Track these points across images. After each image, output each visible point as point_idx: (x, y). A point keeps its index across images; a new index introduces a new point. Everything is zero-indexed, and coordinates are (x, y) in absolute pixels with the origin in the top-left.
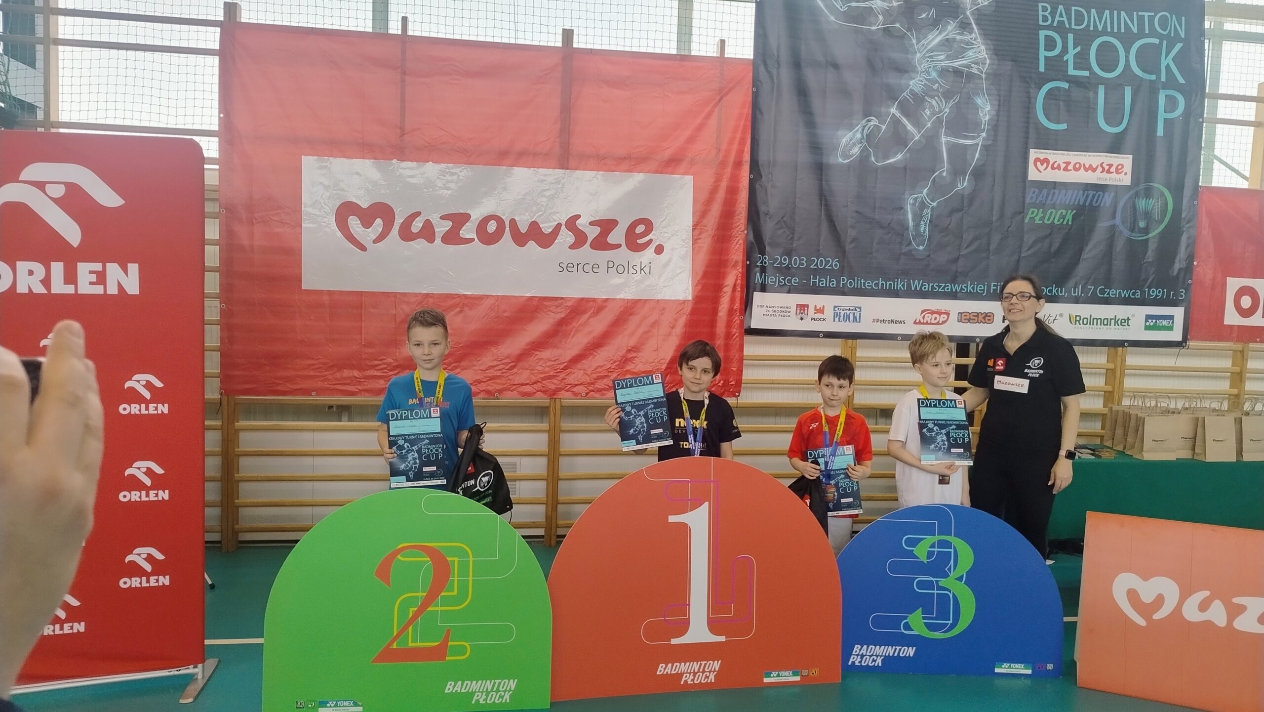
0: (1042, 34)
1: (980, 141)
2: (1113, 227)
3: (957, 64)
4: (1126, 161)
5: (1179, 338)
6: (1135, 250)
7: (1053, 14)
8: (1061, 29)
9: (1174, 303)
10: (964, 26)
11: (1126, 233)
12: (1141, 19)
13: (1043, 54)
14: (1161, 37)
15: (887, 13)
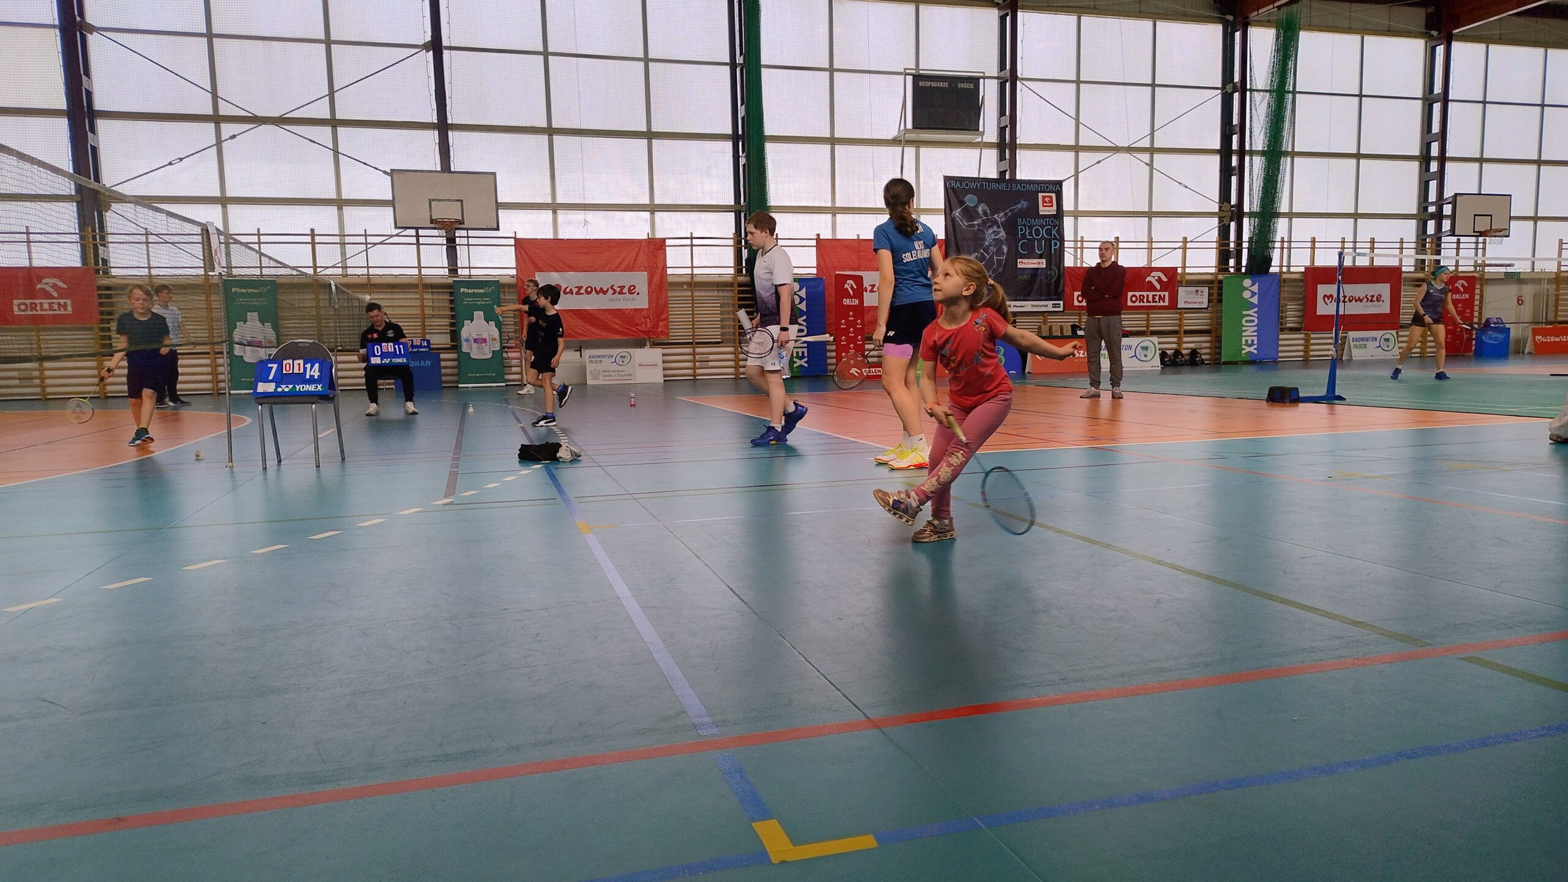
0: (1019, 227)
1: (1004, 258)
2: (1041, 279)
3: (997, 237)
4: (1044, 261)
5: (1062, 310)
6: (1048, 285)
7: (1022, 221)
8: (1025, 226)
9: (1060, 300)
10: (999, 227)
11: (1045, 281)
12: (1046, 221)
13: (1020, 233)
14: (1052, 226)
15: (978, 225)
